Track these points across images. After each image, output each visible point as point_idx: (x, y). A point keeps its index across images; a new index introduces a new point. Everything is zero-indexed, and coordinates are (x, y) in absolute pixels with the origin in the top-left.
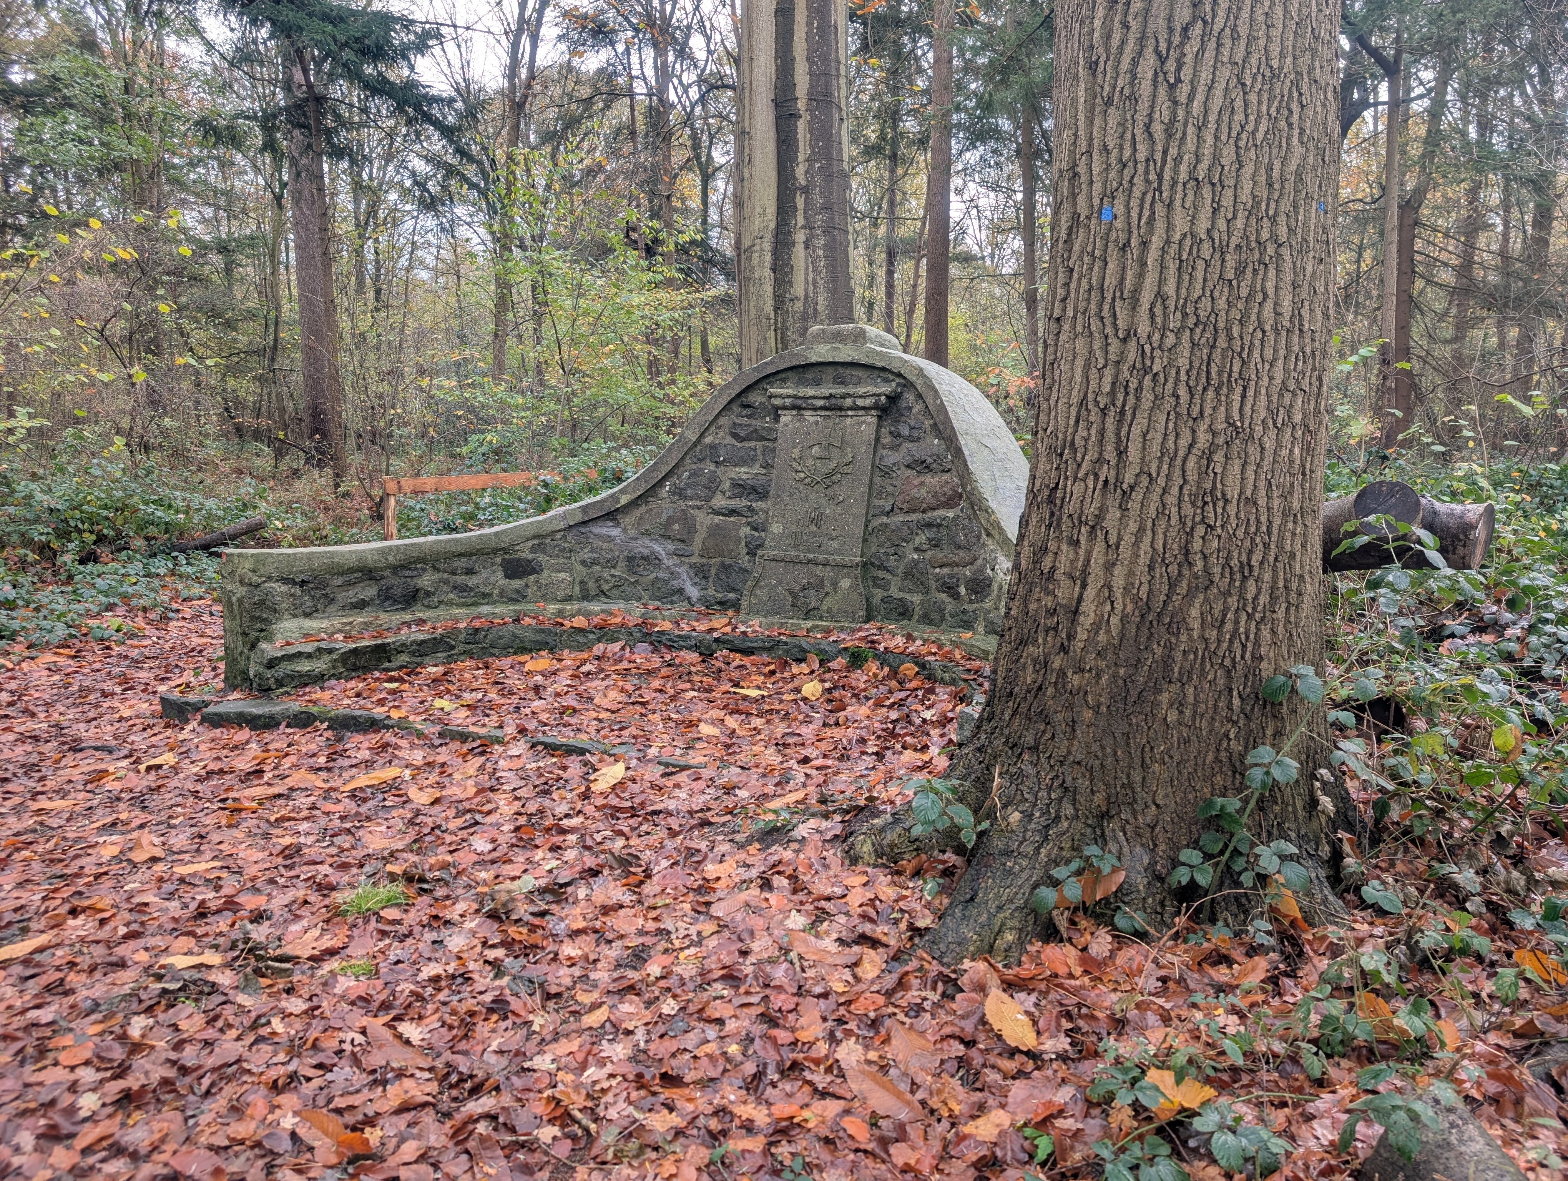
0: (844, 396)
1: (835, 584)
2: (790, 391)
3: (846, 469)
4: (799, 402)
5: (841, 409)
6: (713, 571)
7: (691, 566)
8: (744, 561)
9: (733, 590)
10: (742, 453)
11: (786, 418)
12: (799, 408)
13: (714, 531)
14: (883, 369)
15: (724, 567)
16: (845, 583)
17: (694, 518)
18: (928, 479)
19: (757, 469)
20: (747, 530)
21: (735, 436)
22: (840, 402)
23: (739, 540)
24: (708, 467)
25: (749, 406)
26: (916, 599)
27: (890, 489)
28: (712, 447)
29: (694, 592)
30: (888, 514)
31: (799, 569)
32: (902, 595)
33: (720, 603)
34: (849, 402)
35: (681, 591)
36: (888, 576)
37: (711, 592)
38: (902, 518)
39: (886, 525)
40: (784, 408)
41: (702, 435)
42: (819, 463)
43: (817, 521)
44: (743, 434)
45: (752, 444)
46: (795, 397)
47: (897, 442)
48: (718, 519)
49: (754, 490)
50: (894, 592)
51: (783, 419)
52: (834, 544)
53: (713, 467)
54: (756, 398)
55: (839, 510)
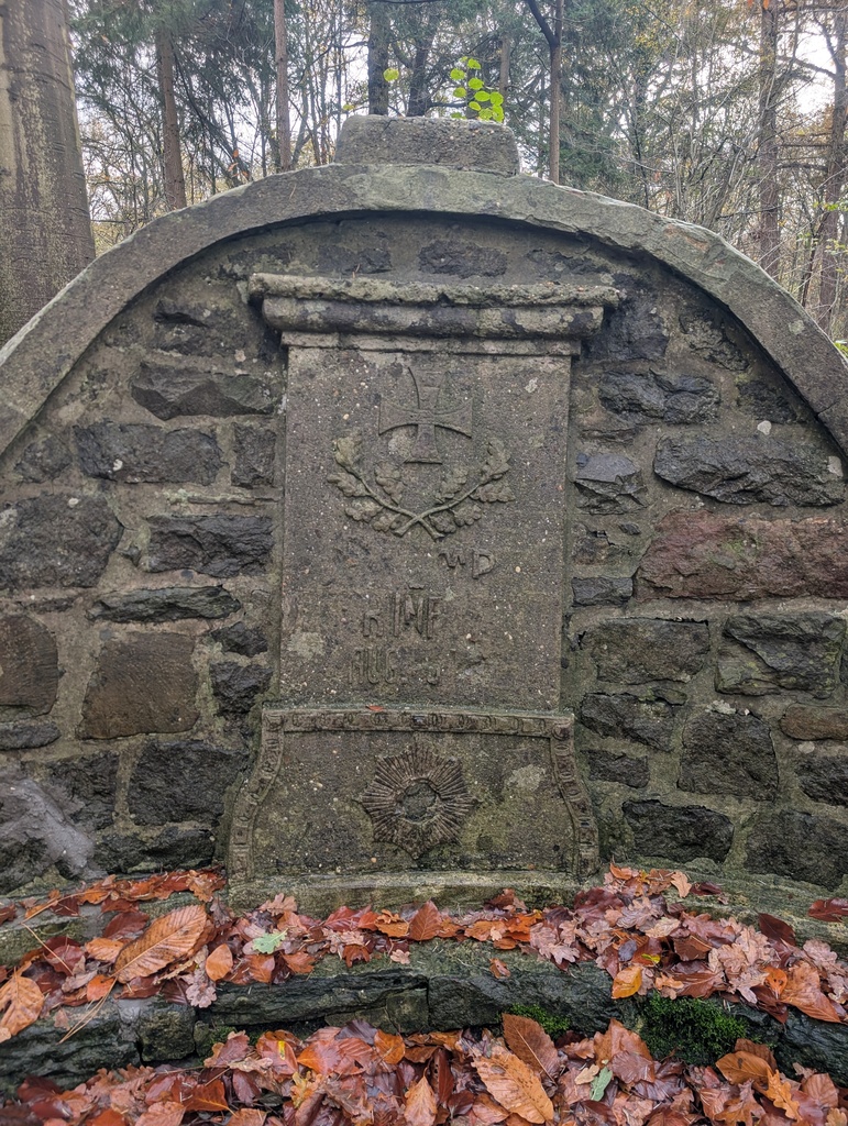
0: (478, 305)
1: (496, 781)
2: (322, 283)
3: (493, 491)
4: (348, 314)
5: (466, 335)
6: (125, 772)
7: (57, 771)
8: (216, 733)
9: (190, 811)
10: (176, 449)
11: (305, 356)
12: (344, 330)
13: (115, 667)
14: (583, 238)
15: (156, 758)
16: (528, 778)
17: (48, 639)
18: (752, 519)
19: (223, 490)
20: (215, 651)
21: (150, 400)
22: (467, 318)
23: (193, 681)
24: (80, 491)
25: (182, 319)
26: (737, 810)
27: (620, 540)
28: (84, 432)
29: (73, 843)
30: (623, 601)
31: (386, 748)
32: (687, 799)
33: (155, 853)
34: (493, 318)
35: (34, 849)
36: (638, 751)
37: (125, 827)
38: (664, 610)
39: (624, 631)
40: (303, 327)
41: (52, 400)
42: (412, 476)
43: (421, 621)
44: (174, 395)
45: (203, 423)
46: (336, 298)
47: (626, 422)
48: (122, 632)
49: (223, 545)
50: (661, 788)
51: (300, 359)
52: (477, 677)
53: (91, 490)
54: (204, 298)
55: (481, 592)
